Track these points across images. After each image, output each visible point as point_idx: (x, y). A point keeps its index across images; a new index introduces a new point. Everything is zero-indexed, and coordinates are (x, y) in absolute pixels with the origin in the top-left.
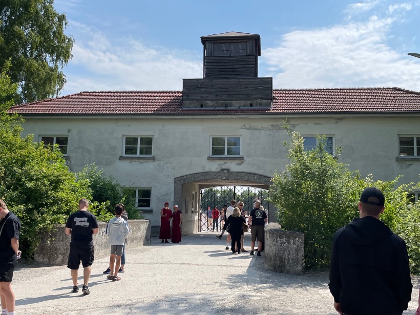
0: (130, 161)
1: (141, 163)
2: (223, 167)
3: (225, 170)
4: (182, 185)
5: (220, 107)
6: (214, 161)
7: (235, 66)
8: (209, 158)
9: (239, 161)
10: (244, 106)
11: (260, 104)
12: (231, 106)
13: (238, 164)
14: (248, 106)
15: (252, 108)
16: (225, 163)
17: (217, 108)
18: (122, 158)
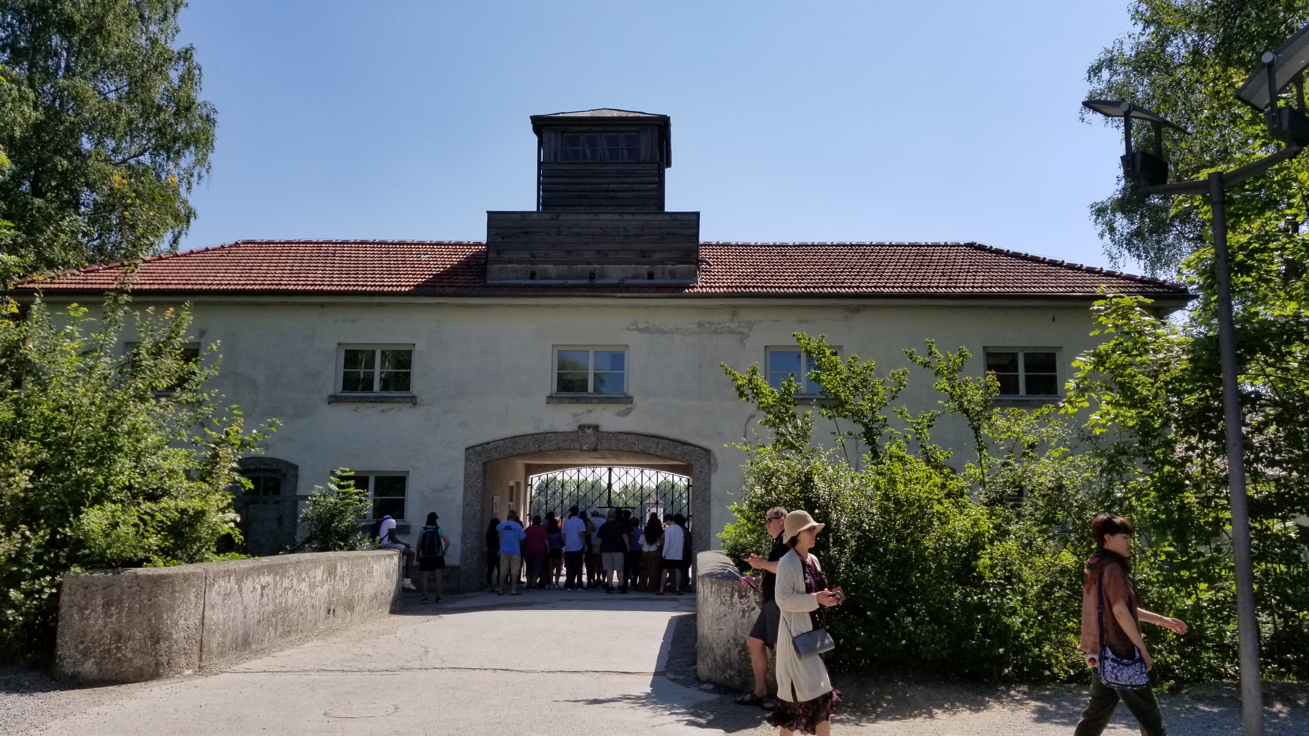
0: (353, 406)
1: (383, 411)
2: (586, 421)
3: (589, 427)
4: (485, 464)
5: (577, 278)
6: (562, 406)
7: (611, 186)
8: (551, 399)
9: (621, 407)
10: (635, 277)
11: (672, 274)
12: (603, 276)
13: (621, 414)
14: (643, 278)
15: (651, 281)
16: (589, 411)
17: (570, 282)
18: (334, 399)
